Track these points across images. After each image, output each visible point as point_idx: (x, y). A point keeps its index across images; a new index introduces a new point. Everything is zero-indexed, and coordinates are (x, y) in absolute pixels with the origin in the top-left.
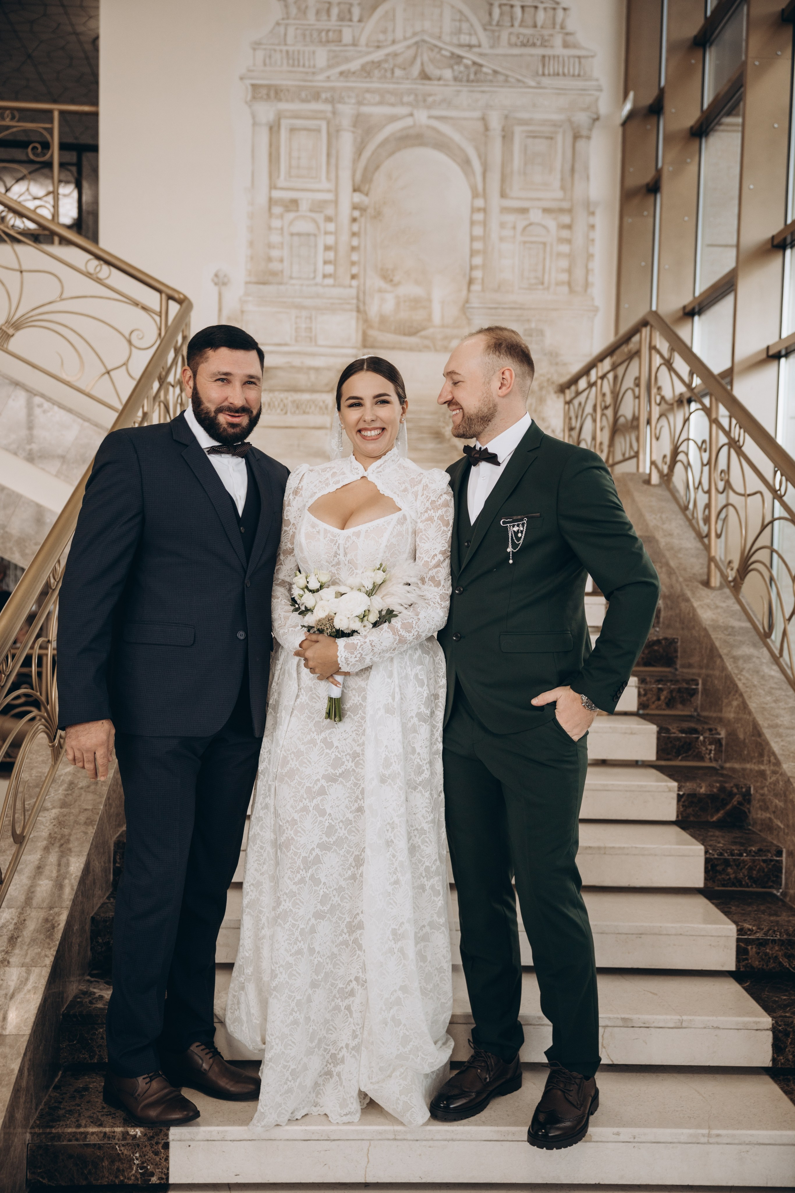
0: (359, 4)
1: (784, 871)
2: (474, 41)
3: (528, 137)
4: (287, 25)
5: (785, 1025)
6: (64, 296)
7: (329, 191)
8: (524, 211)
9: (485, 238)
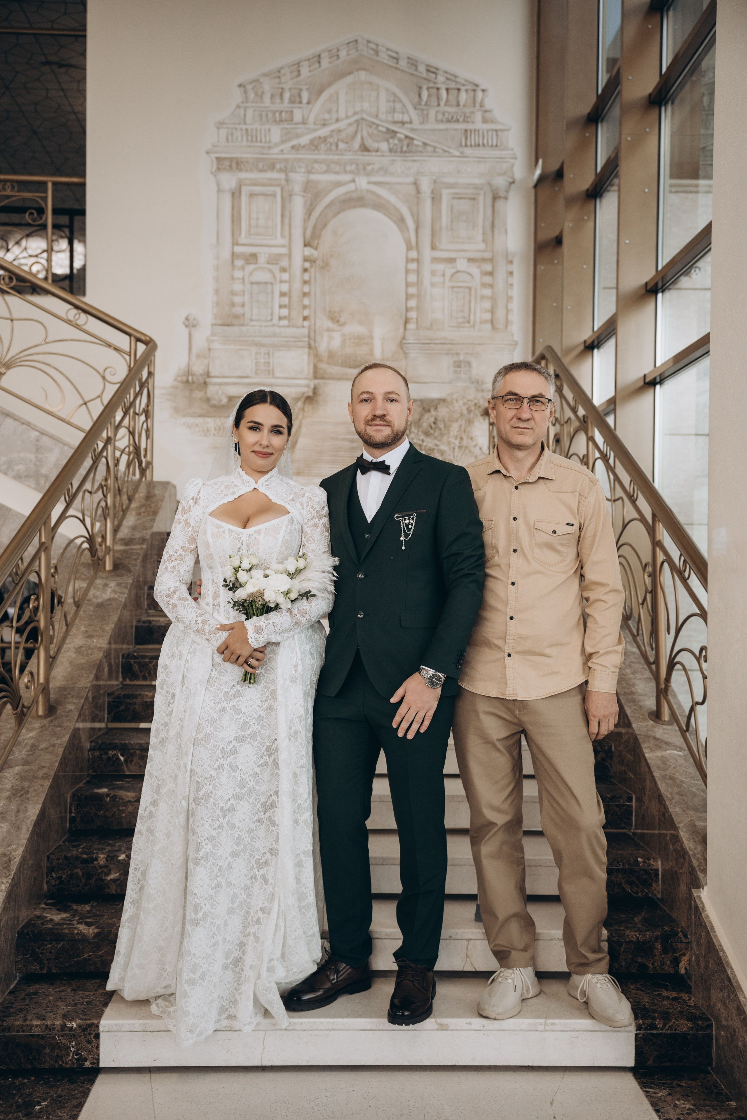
0: (308, 89)
1: (634, 814)
2: (406, 118)
3: (453, 198)
4: (246, 107)
5: (618, 936)
6: (48, 340)
7: (283, 246)
8: (452, 261)
9: (418, 284)
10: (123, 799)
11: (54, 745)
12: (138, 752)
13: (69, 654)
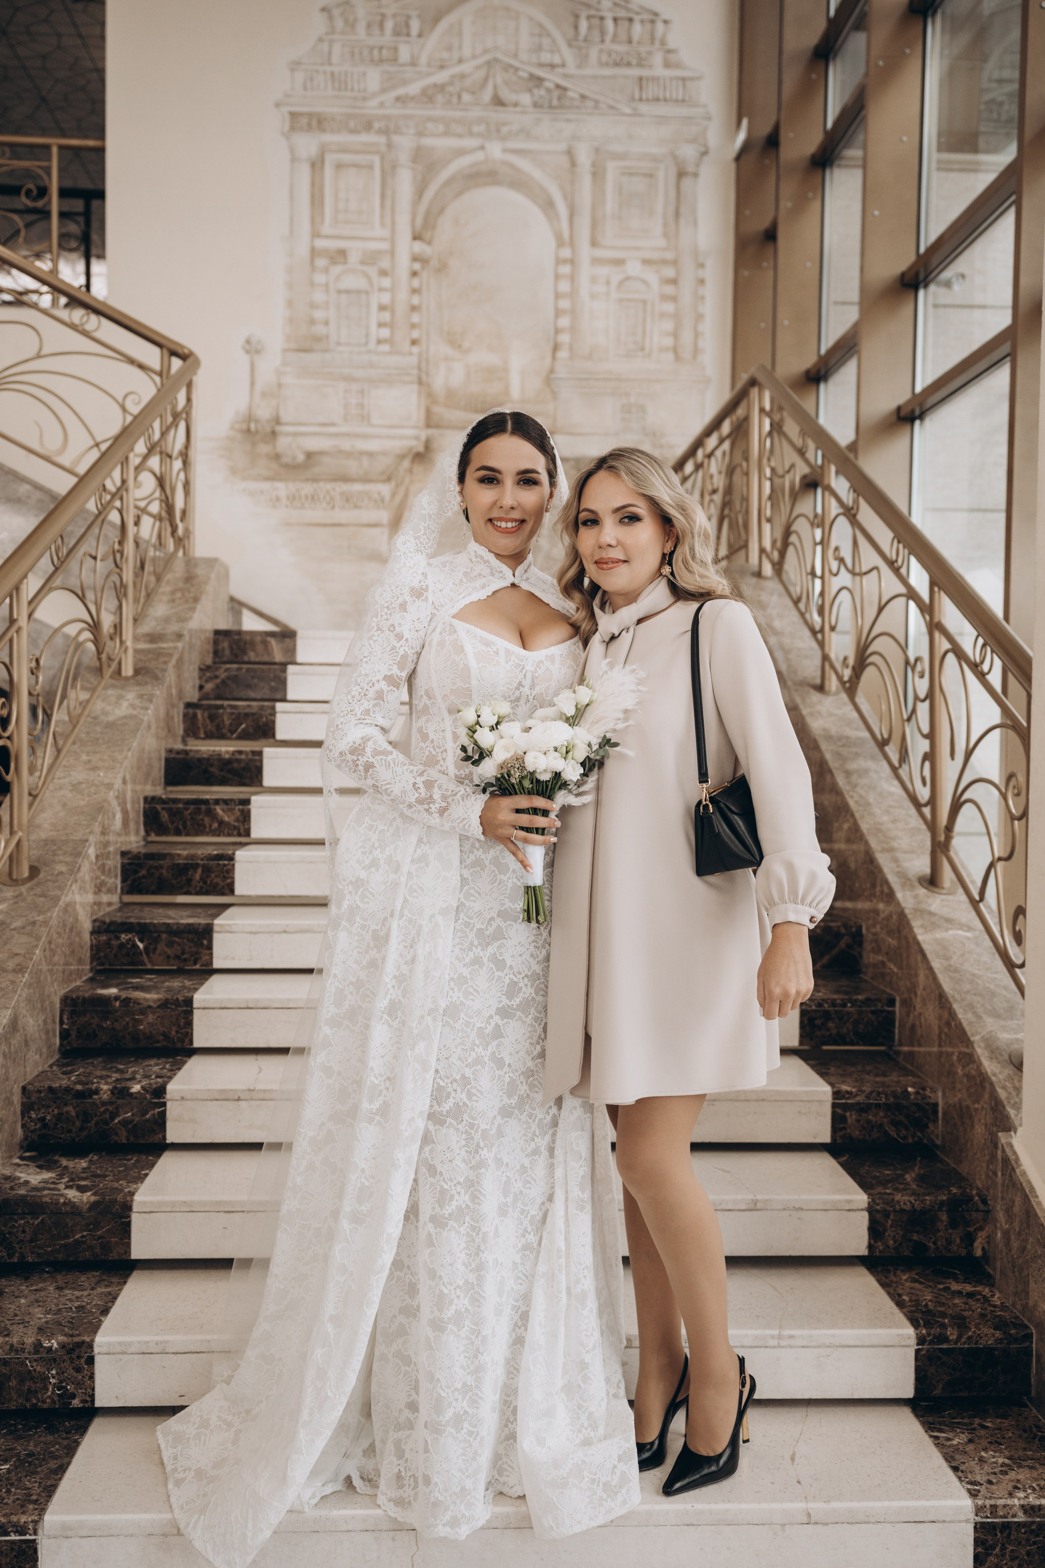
0: (419, 16)
1: (897, 1024)
2: (557, 60)
3: (623, 174)
4: (331, 42)
5: (884, 1203)
6: (43, 352)
7: (383, 239)
8: (620, 262)
9: (573, 294)
10: (139, 1004)
11: (34, 923)
12: (164, 936)
13: (62, 792)
